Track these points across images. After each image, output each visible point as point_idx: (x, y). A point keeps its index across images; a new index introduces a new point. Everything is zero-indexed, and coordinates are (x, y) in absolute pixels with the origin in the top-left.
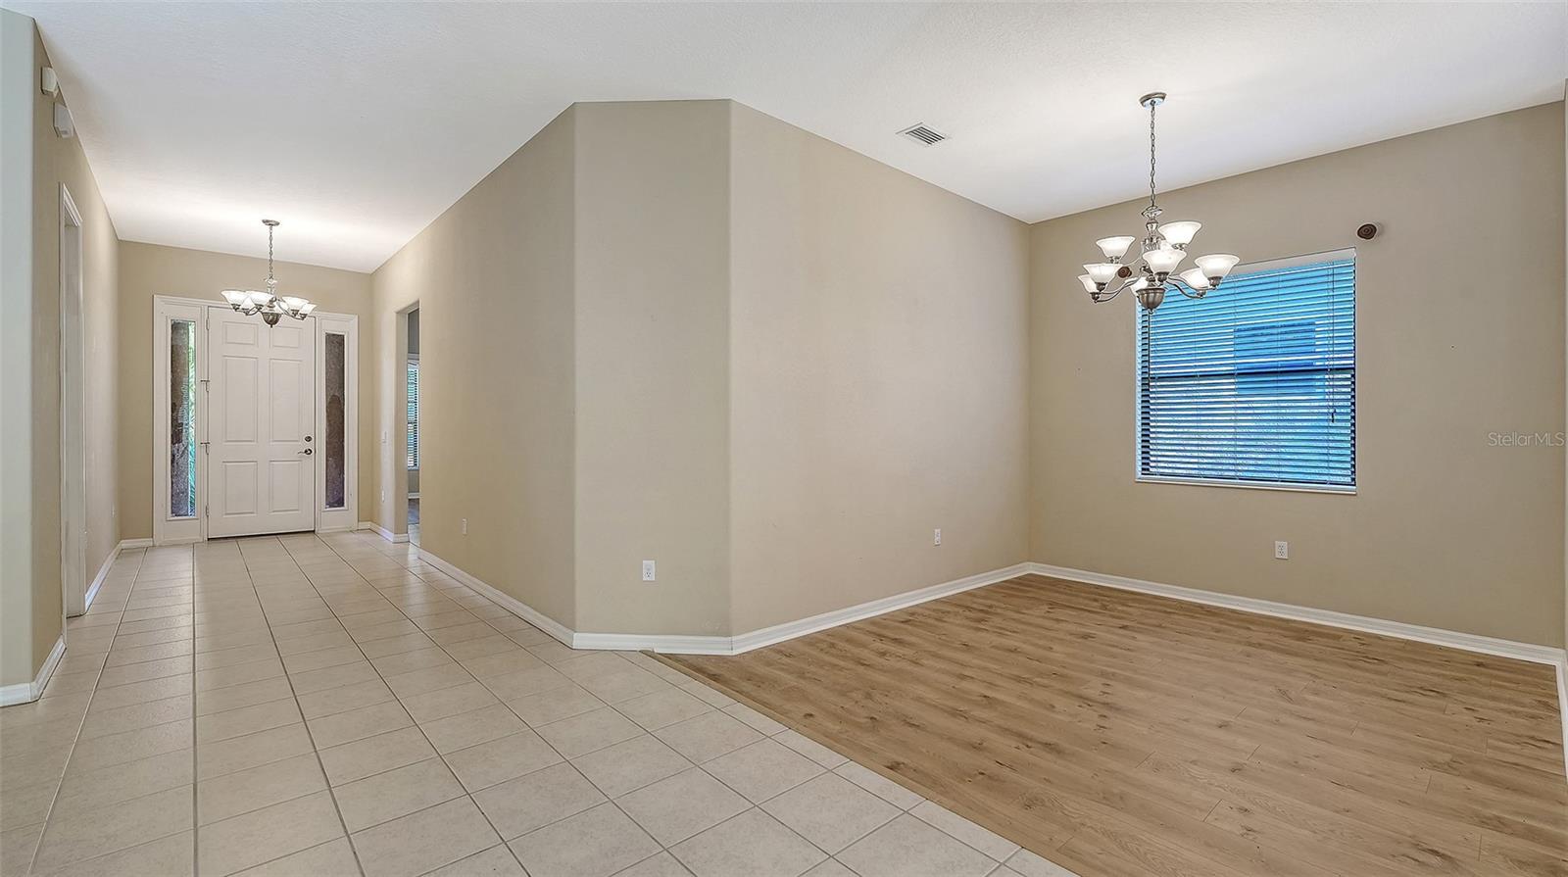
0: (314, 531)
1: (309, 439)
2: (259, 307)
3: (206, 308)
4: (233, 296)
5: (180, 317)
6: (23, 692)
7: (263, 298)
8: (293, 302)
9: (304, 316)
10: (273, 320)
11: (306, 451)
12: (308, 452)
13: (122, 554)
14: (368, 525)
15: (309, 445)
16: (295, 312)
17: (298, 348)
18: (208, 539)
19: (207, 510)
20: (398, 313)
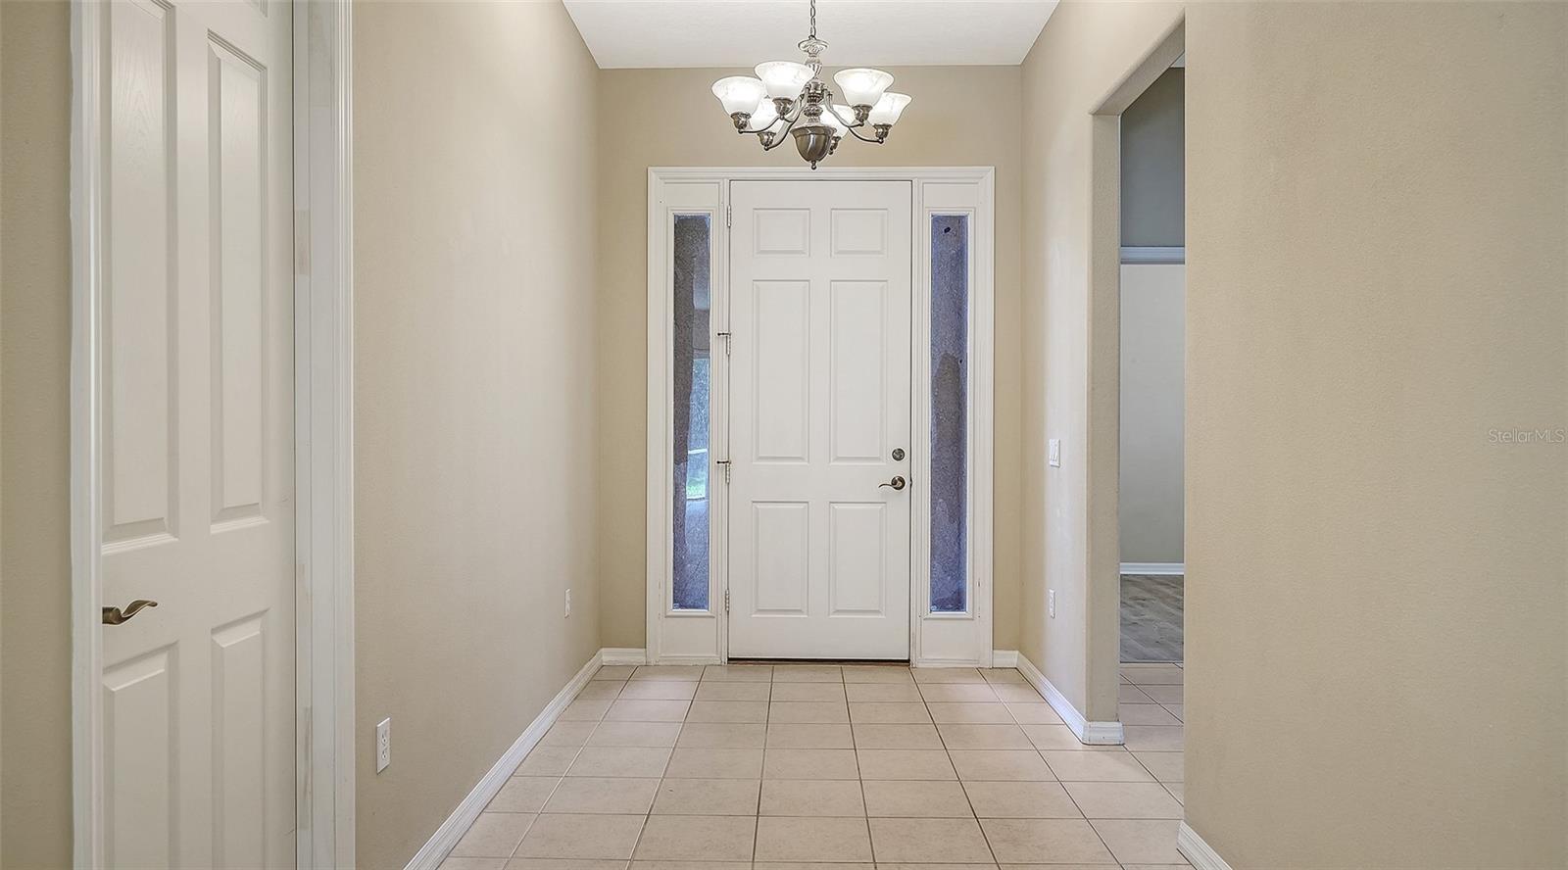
0: (908, 661)
1: (899, 455)
3: (727, 181)
5: (690, 209)
10: (815, 148)
11: (894, 483)
12: (898, 483)
14: (1011, 658)
15: (900, 469)
17: (879, 252)
18: (729, 659)
19: (727, 599)
20: (1100, 113)
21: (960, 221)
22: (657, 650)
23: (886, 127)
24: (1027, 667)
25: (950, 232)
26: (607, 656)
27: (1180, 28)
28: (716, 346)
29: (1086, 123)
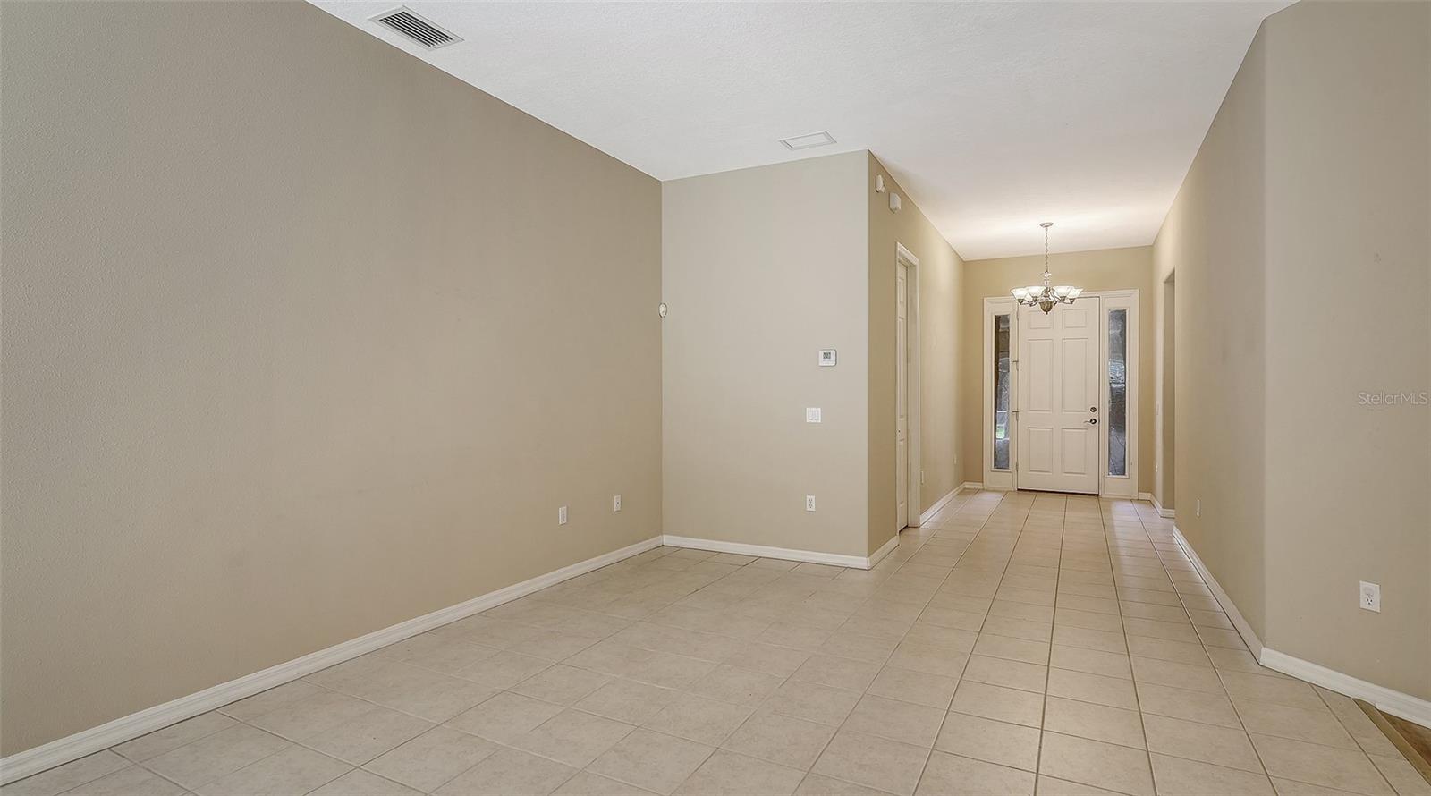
0: (1098, 495)
1: (1094, 410)
2: (1035, 299)
4: (1020, 293)
5: (1001, 313)
6: (862, 562)
7: (1037, 290)
8: (1060, 290)
9: (1072, 301)
10: (1047, 308)
11: (1092, 421)
13: (964, 492)
14: (1148, 496)
15: (1094, 415)
16: (1063, 299)
17: (1085, 327)
18: (1018, 490)
19: (1017, 465)
20: (1165, 282)
21: (1124, 312)
22: (987, 484)
23: (1074, 299)
24: (1153, 499)
25: (1120, 317)
26: (967, 485)
27: (1174, 272)
28: (1012, 367)
29: (1162, 284)
